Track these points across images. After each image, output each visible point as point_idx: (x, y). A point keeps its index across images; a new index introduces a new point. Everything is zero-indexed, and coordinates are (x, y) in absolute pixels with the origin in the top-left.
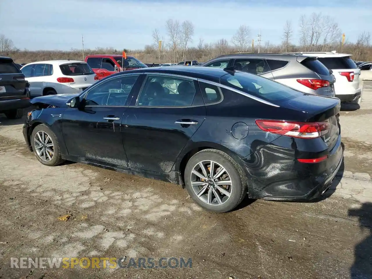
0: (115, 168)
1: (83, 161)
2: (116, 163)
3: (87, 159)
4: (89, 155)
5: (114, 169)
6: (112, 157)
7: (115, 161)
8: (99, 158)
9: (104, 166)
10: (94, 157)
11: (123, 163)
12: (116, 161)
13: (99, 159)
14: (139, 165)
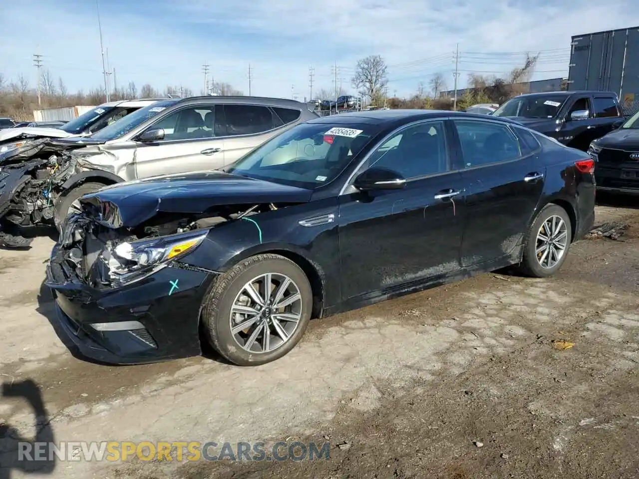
0: (441, 281)
1: (377, 299)
2: (442, 271)
3: (385, 291)
4: (389, 281)
5: (440, 283)
6: (433, 265)
7: (439, 269)
8: (409, 276)
9: (421, 286)
10: (400, 279)
11: (453, 266)
12: (441, 269)
13: (411, 279)
14: (475, 258)
